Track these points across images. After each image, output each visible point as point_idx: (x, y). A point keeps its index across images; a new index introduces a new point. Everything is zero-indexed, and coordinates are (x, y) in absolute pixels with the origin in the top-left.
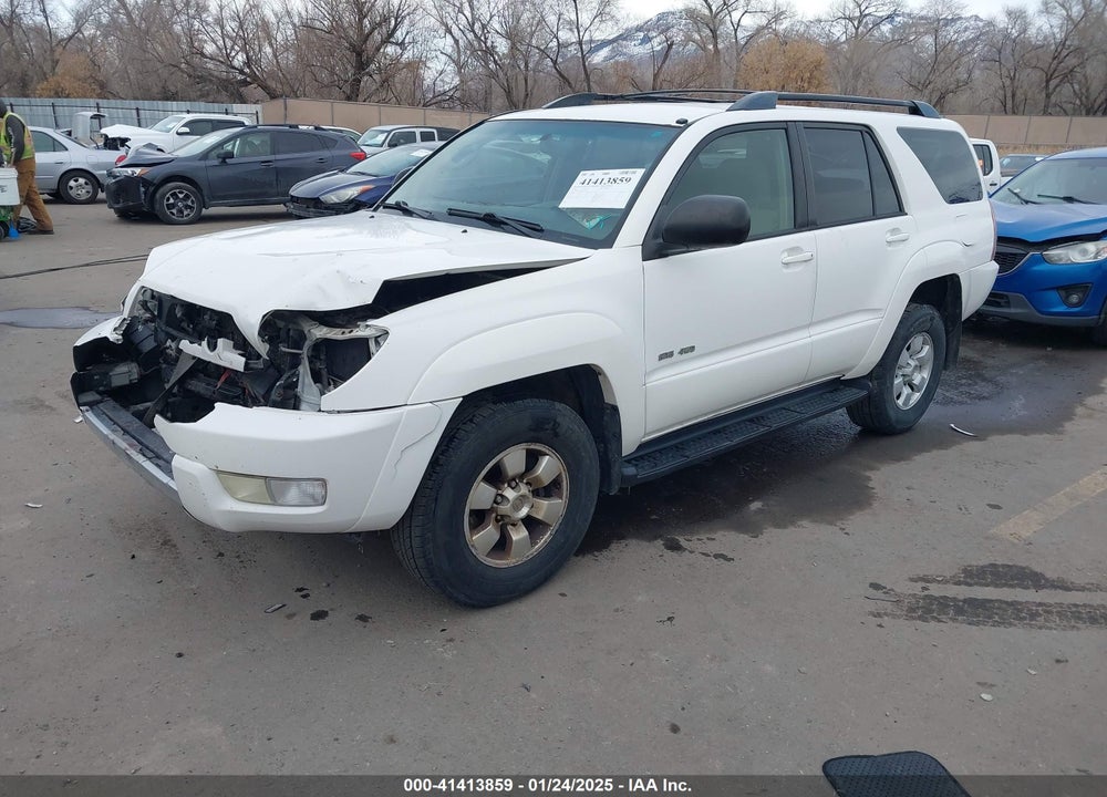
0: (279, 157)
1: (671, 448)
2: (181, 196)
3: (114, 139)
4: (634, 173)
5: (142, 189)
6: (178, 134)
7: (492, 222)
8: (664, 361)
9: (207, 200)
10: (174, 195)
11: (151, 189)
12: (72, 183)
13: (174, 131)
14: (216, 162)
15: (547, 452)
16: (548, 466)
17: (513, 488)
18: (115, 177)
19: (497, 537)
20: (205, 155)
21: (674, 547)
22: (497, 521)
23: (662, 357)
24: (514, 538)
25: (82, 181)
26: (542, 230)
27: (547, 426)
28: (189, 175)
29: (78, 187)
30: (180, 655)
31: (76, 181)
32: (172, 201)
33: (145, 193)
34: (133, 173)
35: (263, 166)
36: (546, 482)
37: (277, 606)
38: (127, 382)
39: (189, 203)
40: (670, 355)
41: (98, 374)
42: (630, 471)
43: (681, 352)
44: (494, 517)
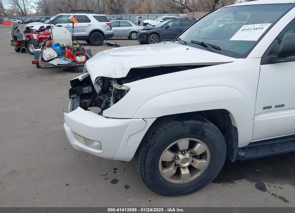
0: (181, 27)
1: (268, 145)
2: (154, 38)
3: (145, 23)
4: (266, 25)
5: (145, 36)
6: (161, 22)
7: (203, 46)
8: (266, 110)
9: (161, 39)
10: (153, 38)
11: (148, 36)
12: (132, 35)
13: (160, 21)
14: (165, 29)
15: (200, 142)
16: (200, 147)
17: (182, 154)
18: (140, 33)
19: (174, 171)
20: (162, 27)
21: (262, 188)
22: (175, 165)
23: (264, 108)
24: (182, 173)
25: (135, 34)
26: (220, 49)
27: (198, 132)
28: (157, 32)
29: (134, 36)
30: (67, 185)
31: (133, 34)
32: (152, 39)
33: (146, 37)
34: (144, 31)
35: (177, 30)
36: (199, 153)
37: (105, 174)
38: (88, 92)
39: (156, 40)
40: (270, 107)
41: (79, 89)
42: (242, 154)
43: (276, 107)
44: (174, 163)
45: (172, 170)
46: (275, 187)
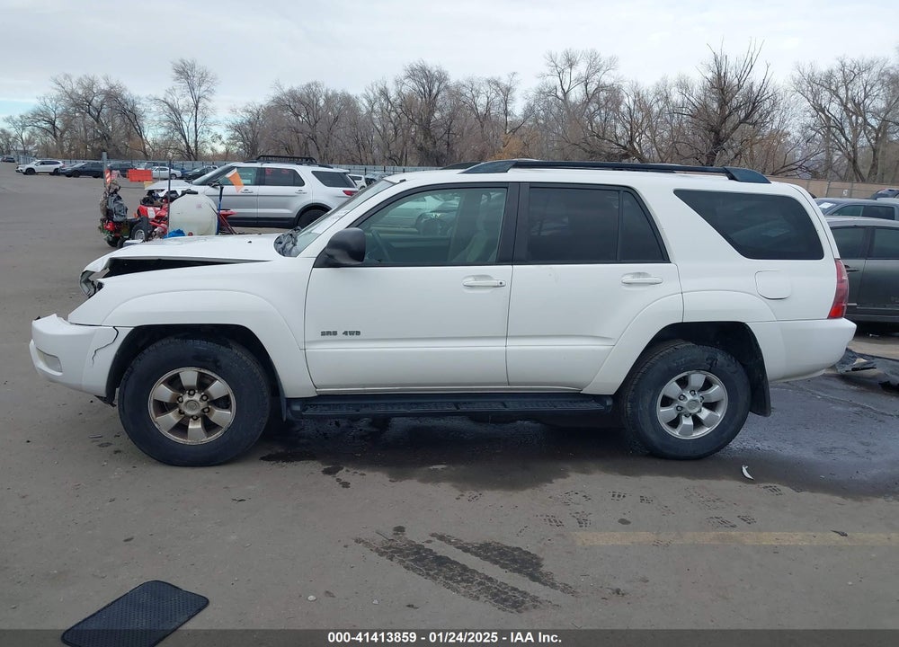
8: (326, 337)
16: (218, 388)
17: (190, 395)
19: (176, 421)
22: (180, 412)
23: (323, 334)
24: (191, 429)
27: (210, 360)
36: (216, 397)
40: (335, 333)
42: (296, 407)
43: (345, 333)
44: (178, 409)
45: (172, 417)
46: (347, 471)
